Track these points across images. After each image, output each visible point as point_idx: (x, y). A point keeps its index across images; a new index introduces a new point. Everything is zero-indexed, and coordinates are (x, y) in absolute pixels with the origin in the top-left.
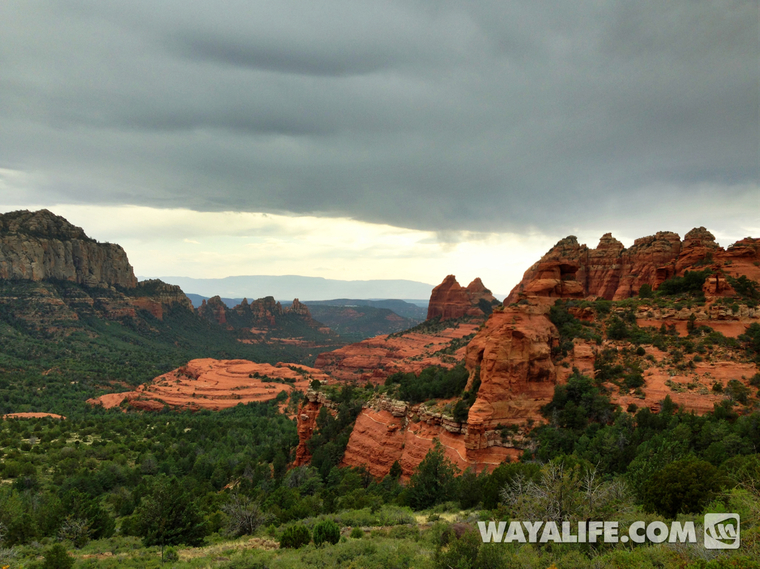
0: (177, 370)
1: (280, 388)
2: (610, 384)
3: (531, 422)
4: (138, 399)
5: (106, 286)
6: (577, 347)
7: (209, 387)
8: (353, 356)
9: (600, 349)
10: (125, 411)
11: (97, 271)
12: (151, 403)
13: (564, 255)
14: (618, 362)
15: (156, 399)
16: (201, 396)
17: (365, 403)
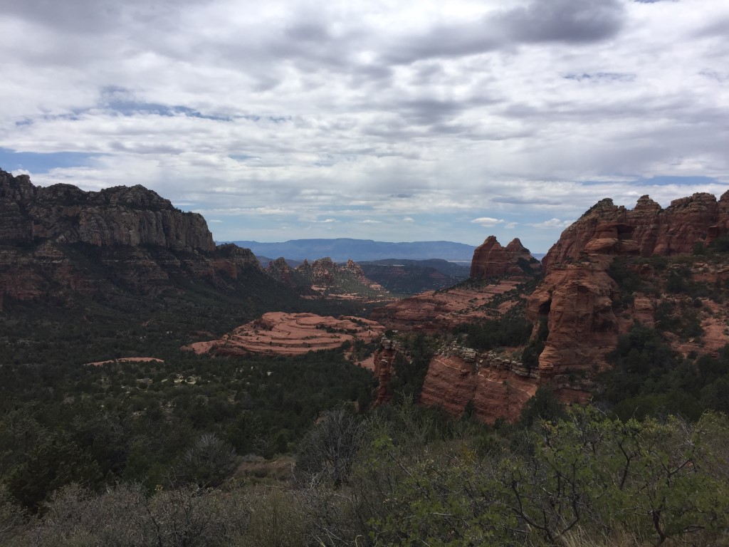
0: (253, 322)
1: (344, 338)
2: (669, 333)
3: (596, 367)
4: (224, 346)
5: (190, 249)
6: (637, 300)
7: (283, 336)
8: (404, 310)
9: (659, 301)
10: (213, 357)
11: (183, 237)
12: (235, 350)
13: (602, 216)
14: (677, 313)
15: (239, 347)
16: (277, 344)
17: (436, 350)
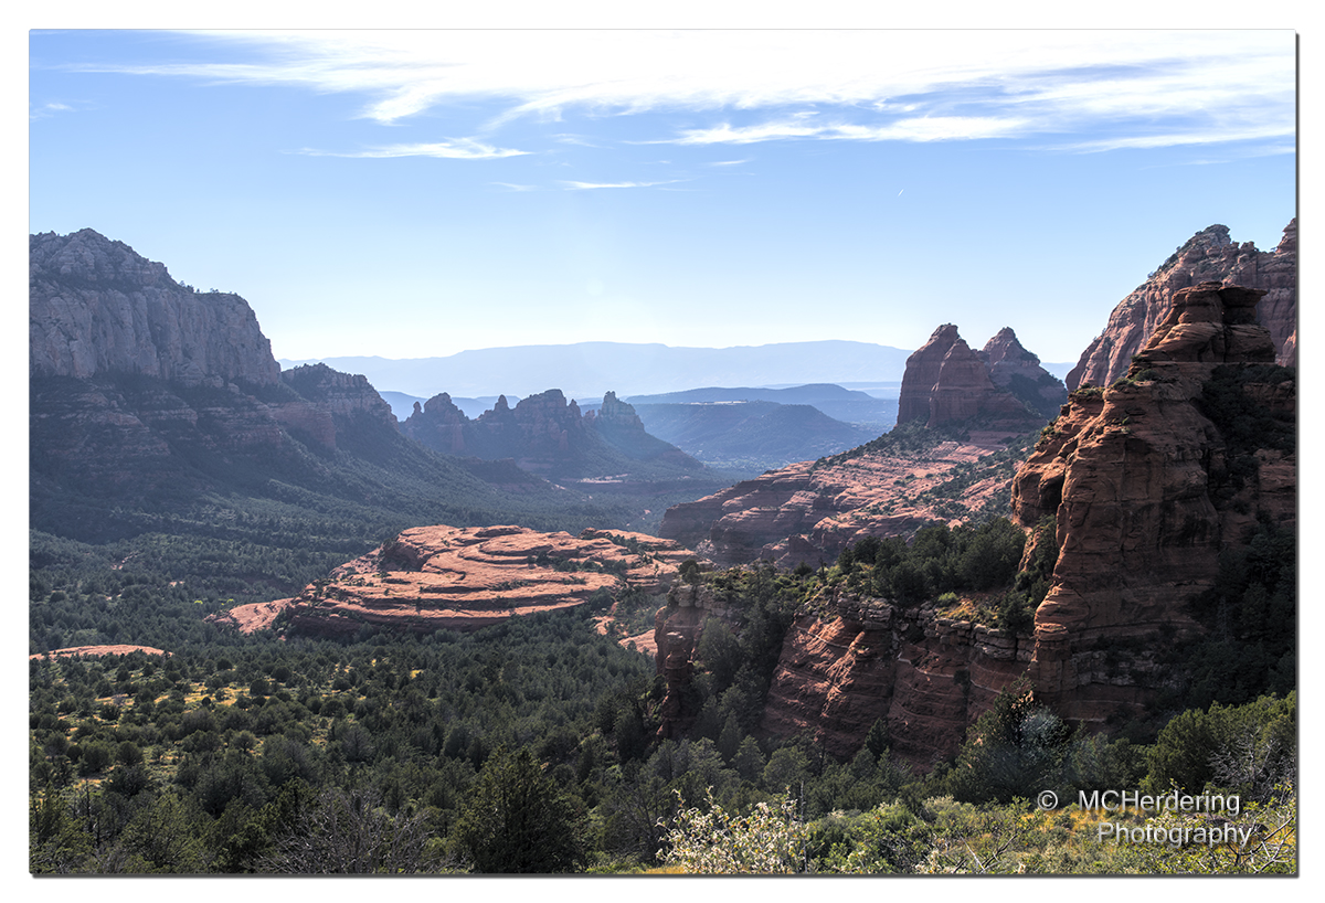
0: (376, 552)
1: (595, 581)
3: (1169, 630)
4: (307, 611)
5: (219, 383)
6: (1264, 467)
7: (448, 584)
8: (740, 509)
10: (282, 638)
11: (200, 351)
12: (334, 619)
15: (343, 612)
16: (433, 603)
